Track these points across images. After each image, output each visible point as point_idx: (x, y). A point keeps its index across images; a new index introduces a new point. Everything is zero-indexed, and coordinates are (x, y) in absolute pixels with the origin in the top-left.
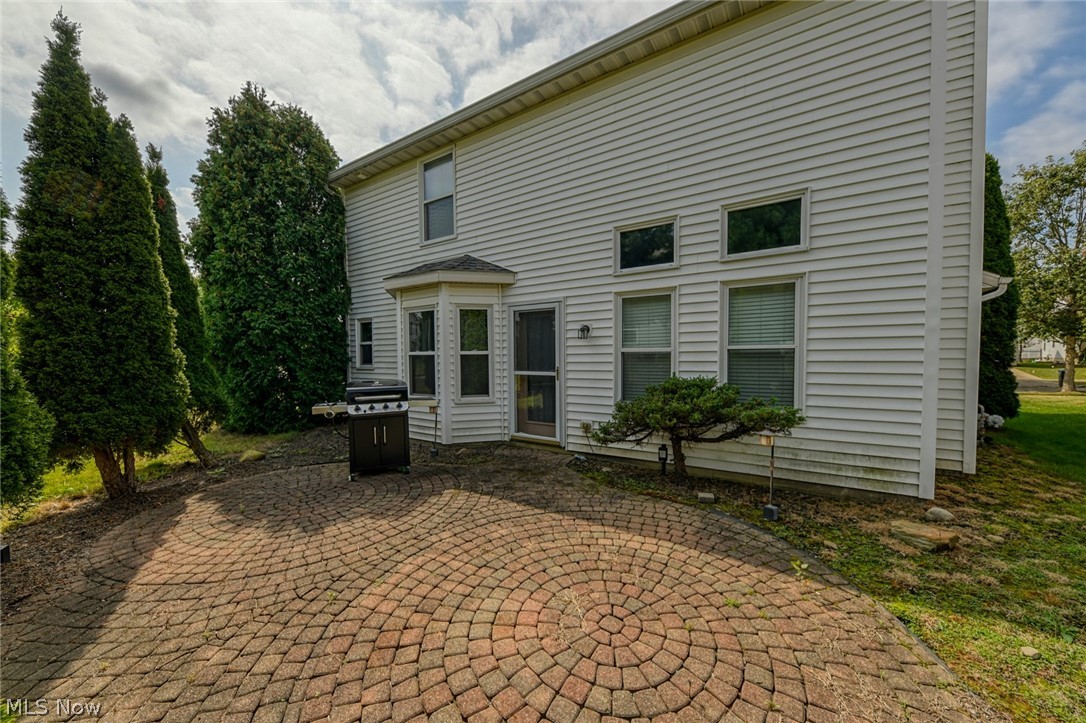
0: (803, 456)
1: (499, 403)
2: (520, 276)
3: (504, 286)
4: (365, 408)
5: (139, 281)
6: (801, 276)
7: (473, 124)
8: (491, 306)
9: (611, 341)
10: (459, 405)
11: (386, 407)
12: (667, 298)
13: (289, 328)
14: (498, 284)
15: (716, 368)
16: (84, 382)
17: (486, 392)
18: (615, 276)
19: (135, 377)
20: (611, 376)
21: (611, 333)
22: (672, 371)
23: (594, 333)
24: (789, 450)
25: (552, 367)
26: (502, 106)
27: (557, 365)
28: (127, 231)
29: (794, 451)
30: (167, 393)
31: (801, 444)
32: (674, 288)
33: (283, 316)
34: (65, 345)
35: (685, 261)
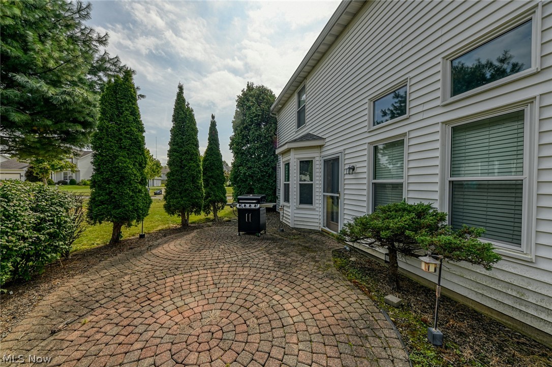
0: (532, 299)
1: (317, 209)
2: (327, 140)
3: (321, 147)
4: (248, 206)
5: (191, 159)
6: (531, 101)
7: (308, 66)
8: (314, 158)
9: (365, 176)
10: (298, 208)
11: (250, 206)
12: (401, 143)
13: (252, 172)
14: (318, 146)
15: (436, 196)
16: (176, 190)
17: (311, 203)
18: (369, 132)
19: (187, 189)
20: (365, 199)
21: (365, 170)
22: (403, 198)
23: (358, 170)
24: (514, 287)
25: (338, 192)
26: (317, 50)
27: (339, 190)
28: (189, 144)
29: (521, 290)
30: (196, 195)
31: (529, 284)
32: (405, 134)
33: (250, 168)
34: (173, 179)
35: (413, 112)
